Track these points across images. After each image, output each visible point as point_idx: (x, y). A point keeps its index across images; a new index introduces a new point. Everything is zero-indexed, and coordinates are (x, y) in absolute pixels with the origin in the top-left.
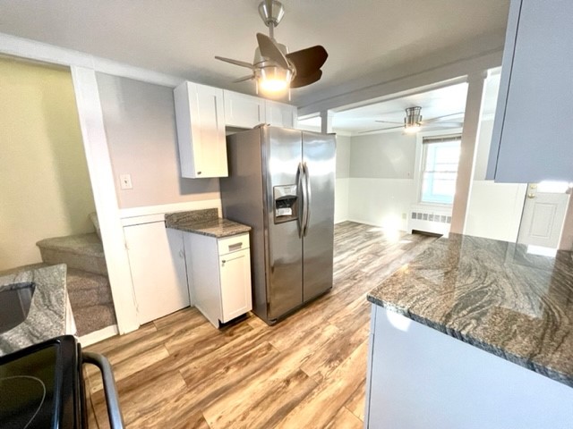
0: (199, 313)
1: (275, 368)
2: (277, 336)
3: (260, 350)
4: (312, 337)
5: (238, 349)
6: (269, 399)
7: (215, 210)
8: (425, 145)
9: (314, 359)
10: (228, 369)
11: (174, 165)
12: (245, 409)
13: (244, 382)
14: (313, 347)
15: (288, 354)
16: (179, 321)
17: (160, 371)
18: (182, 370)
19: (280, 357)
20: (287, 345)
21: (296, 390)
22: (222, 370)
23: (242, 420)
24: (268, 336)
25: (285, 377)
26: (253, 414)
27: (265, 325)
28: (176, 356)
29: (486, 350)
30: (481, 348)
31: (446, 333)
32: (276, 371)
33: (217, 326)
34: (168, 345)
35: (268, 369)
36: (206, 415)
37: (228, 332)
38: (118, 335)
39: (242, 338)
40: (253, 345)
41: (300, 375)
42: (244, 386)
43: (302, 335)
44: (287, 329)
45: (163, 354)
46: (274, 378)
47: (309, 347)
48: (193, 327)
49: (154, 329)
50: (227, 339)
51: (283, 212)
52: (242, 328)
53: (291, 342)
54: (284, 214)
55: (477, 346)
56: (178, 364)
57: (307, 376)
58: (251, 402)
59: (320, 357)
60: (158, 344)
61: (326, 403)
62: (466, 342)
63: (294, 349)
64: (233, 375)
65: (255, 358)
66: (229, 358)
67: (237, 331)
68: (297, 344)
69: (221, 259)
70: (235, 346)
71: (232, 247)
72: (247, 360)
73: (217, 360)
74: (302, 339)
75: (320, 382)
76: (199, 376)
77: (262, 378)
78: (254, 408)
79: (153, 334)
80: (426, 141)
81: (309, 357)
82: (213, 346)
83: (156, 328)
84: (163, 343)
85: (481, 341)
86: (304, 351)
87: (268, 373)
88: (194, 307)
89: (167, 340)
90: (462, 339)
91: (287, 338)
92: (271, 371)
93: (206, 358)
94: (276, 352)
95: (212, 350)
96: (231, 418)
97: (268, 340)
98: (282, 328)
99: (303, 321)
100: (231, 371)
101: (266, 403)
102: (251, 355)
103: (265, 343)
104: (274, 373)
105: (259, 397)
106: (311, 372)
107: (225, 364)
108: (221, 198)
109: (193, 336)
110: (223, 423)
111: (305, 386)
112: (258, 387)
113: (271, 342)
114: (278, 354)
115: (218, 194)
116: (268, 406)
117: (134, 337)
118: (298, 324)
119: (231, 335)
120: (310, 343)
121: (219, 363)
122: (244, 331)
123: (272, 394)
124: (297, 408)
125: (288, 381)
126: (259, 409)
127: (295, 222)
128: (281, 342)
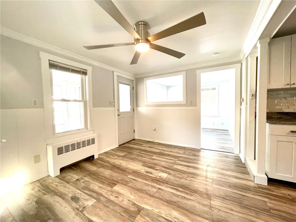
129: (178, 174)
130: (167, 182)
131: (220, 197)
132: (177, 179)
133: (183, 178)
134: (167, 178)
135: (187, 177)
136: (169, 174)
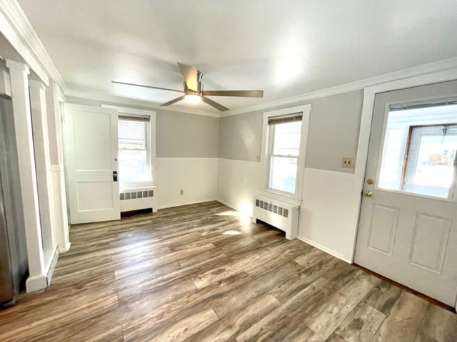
8: (272, 126)
80: (272, 121)
129: (188, 302)
130: (185, 280)
131: (105, 314)
132: (179, 292)
133: (172, 301)
134: (192, 283)
135: (170, 307)
136: (197, 291)
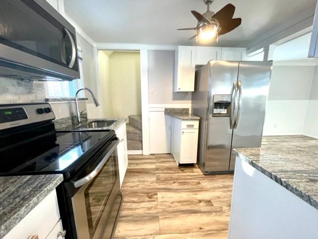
0: (173, 158)
1: (197, 193)
2: (205, 180)
3: (193, 182)
4: (227, 189)
5: (182, 177)
6: (187, 203)
7: (188, 109)
9: (222, 200)
10: (175, 183)
11: (172, 86)
12: (174, 200)
13: (178, 191)
14: (224, 194)
15: (207, 190)
16: (164, 158)
17: (150, 171)
18: (157, 175)
19: (202, 190)
20: (209, 186)
21: (202, 207)
22: (172, 182)
23: (171, 203)
24: (201, 179)
25: (200, 199)
26: (176, 204)
27: (202, 173)
28: (157, 169)
29: (296, 195)
30: (293, 192)
31: (272, 179)
32: (197, 194)
33: (178, 165)
34: (156, 164)
35: (193, 191)
36: (158, 193)
37: (182, 169)
38: (142, 155)
39: (187, 174)
40: (191, 179)
41: (209, 202)
42: (178, 192)
43: (220, 186)
44: (213, 180)
45: (153, 166)
46: (194, 196)
47: (222, 193)
48: (168, 162)
49: (154, 157)
50: (180, 171)
51: (221, 111)
52: (189, 170)
53: (212, 186)
54: (222, 113)
55: (291, 191)
56: (157, 172)
57: (212, 205)
58: (178, 200)
59: (226, 201)
60: (153, 163)
61: (217, 222)
62: (284, 186)
63: (212, 190)
64: (175, 186)
65: (189, 184)
66: (177, 179)
67: (186, 170)
68: (215, 188)
69: (183, 131)
70: (182, 176)
71: (188, 126)
72: (185, 183)
73: (172, 178)
74: (220, 188)
75: (219, 211)
76: (162, 180)
77: (188, 193)
78: (179, 202)
79: (153, 158)
81: (219, 197)
82: (173, 172)
83: (155, 157)
84: (155, 163)
85: (294, 187)
86: (218, 193)
87: (192, 193)
88: (172, 155)
89: (157, 162)
90: (282, 184)
91: (210, 183)
92: (194, 193)
93: (168, 175)
94: (201, 187)
95: (171, 173)
96: (167, 200)
97: (200, 180)
98: (210, 178)
99: (226, 180)
100: (175, 184)
101: (185, 203)
102: (187, 182)
103: (197, 181)
104: (195, 194)
105: (182, 199)
106: (216, 205)
107: (175, 180)
108: (192, 103)
109: (167, 165)
110: (163, 200)
111: (208, 208)
112: (184, 196)
113: (200, 182)
114: (201, 188)
115: (190, 101)
116: (185, 205)
117: (147, 157)
118: (221, 180)
119: (183, 171)
120: (224, 192)
121: (172, 179)
122: (189, 172)
123: (189, 202)
124: (199, 214)
125: (200, 201)
126: (180, 204)
127: (229, 118)
128: (206, 183)
